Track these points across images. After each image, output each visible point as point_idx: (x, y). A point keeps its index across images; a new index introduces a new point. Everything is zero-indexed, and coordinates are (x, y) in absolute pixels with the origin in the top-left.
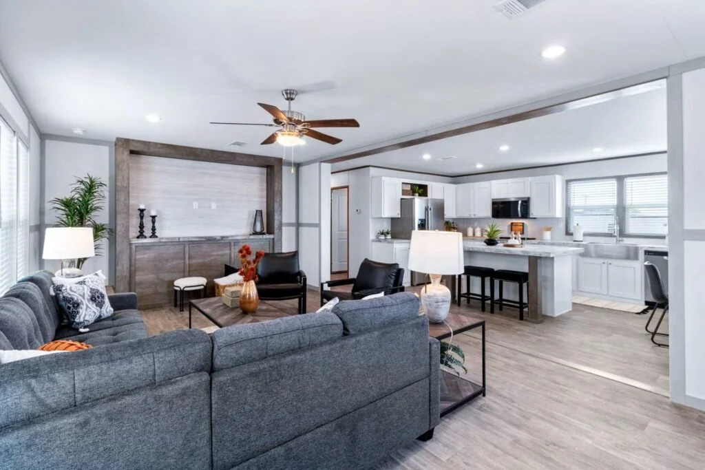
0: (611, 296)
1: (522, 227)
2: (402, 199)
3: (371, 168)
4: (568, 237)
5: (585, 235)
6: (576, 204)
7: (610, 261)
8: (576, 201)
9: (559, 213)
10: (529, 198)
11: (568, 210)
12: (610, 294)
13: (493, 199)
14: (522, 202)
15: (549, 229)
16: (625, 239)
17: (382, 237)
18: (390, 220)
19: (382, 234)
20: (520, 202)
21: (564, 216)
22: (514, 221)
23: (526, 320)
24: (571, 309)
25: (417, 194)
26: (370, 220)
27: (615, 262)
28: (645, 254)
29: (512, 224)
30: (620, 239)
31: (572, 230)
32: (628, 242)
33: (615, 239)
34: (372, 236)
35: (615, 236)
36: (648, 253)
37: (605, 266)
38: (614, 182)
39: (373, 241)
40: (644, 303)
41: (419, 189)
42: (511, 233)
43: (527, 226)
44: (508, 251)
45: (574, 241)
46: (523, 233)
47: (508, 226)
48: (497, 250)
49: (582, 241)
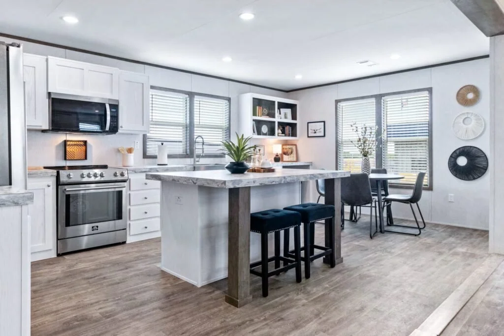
1: (82, 148)
4: (149, 160)
8: (154, 115)
10: (118, 102)
13: (51, 93)
14: (111, 106)
16: (201, 159)
20: (107, 106)
22: (69, 137)
29: (65, 142)
38: (187, 98)
42: (65, 159)
43: (91, 146)
44: (322, 176)
45: (158, 165)
46: (86, 158)
47: (57, 147)
48: (312, 176)
49: (167, 165)
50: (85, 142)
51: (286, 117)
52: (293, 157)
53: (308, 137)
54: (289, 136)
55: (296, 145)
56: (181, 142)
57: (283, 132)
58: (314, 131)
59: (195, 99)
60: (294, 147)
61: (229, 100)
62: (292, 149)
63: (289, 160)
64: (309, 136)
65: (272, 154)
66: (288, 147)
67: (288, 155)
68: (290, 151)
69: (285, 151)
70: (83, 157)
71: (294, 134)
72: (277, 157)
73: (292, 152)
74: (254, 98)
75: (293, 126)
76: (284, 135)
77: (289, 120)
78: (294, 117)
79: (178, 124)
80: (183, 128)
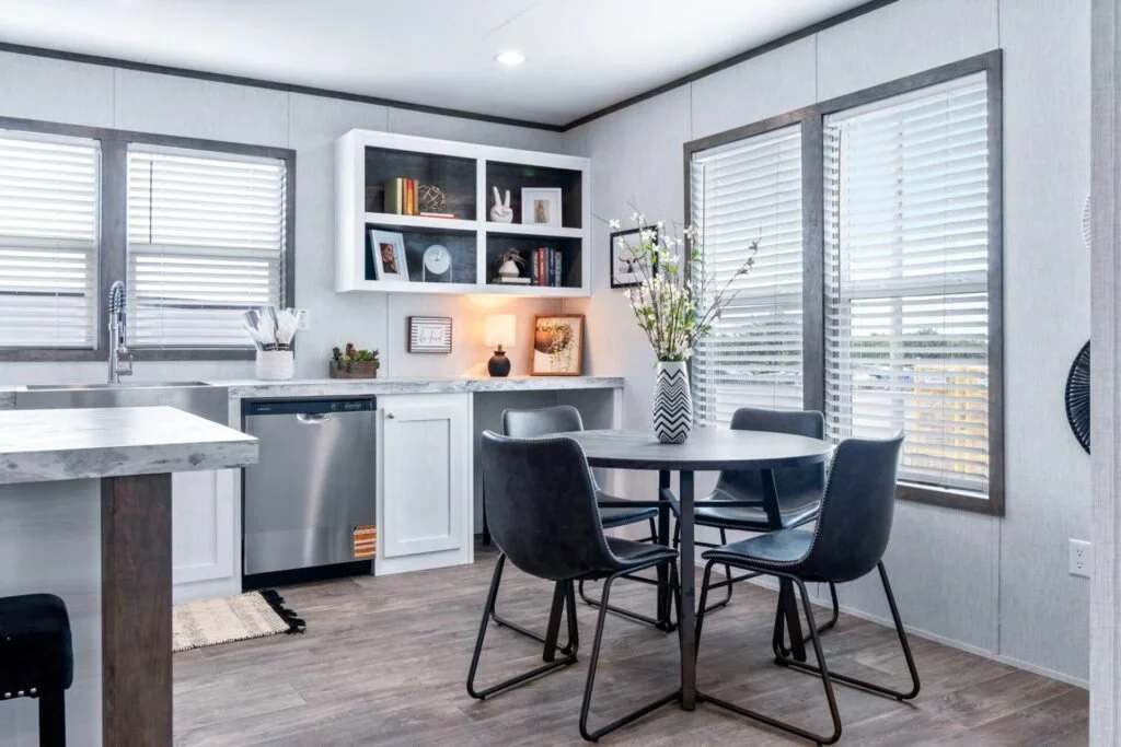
28: (244, 411)
30: (125, 366)
36: (253, 406)
40: (240, 586)
51: (540, 219)
52: (569, 359)
53: (613, 286)
54: (551, 282)
55: (583, 318)
56: (82, 295)
57: (525, 271)
58: (626, 266)
59: (130, 156)
60: (575, 325)
61: (289, 157)
62: (566, 330)
63: (555, 370)
64: (615, 282)
65: (480, 347)
66: (554, 322)
67: (552, 352)
68: (560, 337)
69: (542, 336)
71: (571, 276)
72: (498, 358)
73: (565, 343)
74: (369, 149)
75: (569, 251)
76: (528, 280)
77: (554, 227)
78: (571, 216)
79: (54, 244)
80: (88, 260)
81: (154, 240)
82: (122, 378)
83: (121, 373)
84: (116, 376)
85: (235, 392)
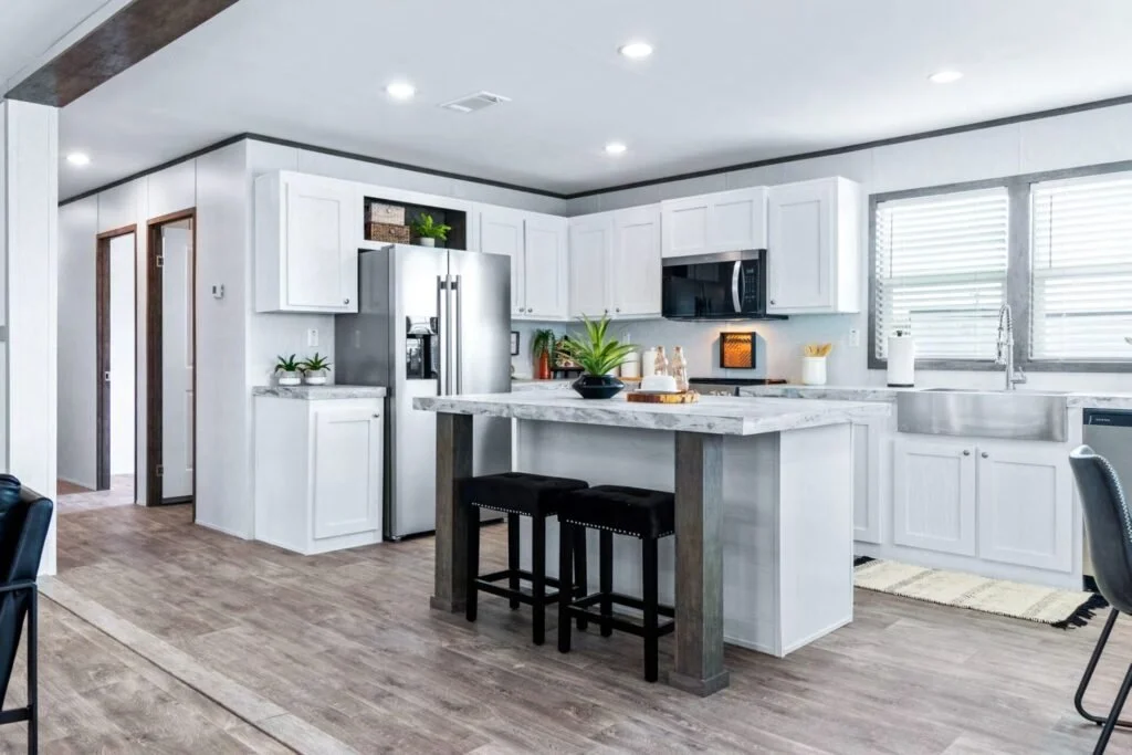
0: (986, 561)
1: (748, 347)
2: (361, 251)
3: (248, 141)
4: (875, 373)
5: (921, 365)
6: (898, 271)
7: (983, 446)
8: (897, 262)
9: (849, 299)
10: (763, 253)
11: (874, 288)
12: (982, 556)
13: (664, 260)
14: (745, 264)
15: (820, 351)
16: (1031, 376)
17: (291, 379)
18: (331, 323)
19: (290, 367)
20: (737, 266)
21: (866, 308)
22: (730, 327)
23: (667, 682)
24: (849, 618)
25: (431, 241)
26: (248, 318)
27: (996, 450)
28: (1085, 422)
29: (723, 336)
30: (1018, 376)
31: (884, 350)
32: (1041, 384)
33: (1001, 376)
34: (256, 373)
35: (1003, 368)
36: (1093, 417)
37: (969, 462)
38: (1002, 196)
39: (259, 392)
40: (1080, 583)
41: (436, 223)
42: (722, 365)
43: (763, 341)
44: (613, 416)
45: (890, 386)
46: (753, 366)
47: (714, 344)
48: (580, 413)
49: (911, 386)
50: (753, 335)
59: (1031, 195)
70: (749, 364)
79: (973, 277)
81: (1053, 265)
82: (1017, 386)
83: (1015, 382)
84: (1011, 384)
85: (1075, 402)
